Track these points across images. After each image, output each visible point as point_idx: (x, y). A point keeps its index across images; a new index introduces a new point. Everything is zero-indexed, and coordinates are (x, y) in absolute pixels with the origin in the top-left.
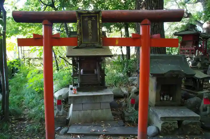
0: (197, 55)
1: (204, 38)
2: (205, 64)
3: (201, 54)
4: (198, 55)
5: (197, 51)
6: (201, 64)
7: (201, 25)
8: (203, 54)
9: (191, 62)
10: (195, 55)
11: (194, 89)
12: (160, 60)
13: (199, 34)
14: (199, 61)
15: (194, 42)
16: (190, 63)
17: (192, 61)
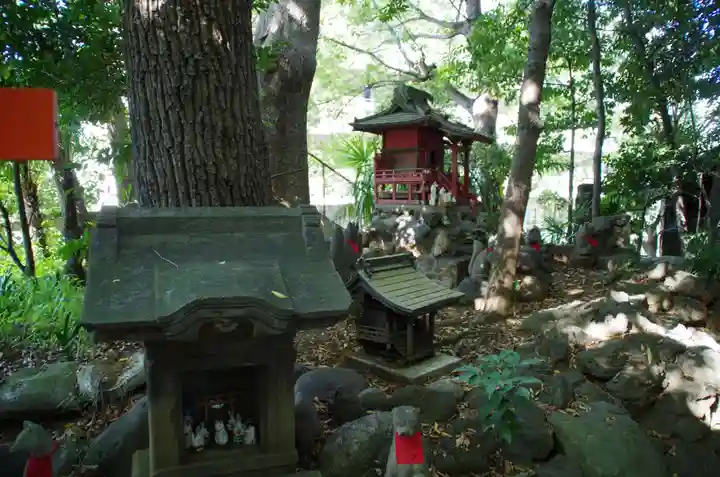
0: (432, 201)
1: (455, 139)
2: (462, 234)
3: (447, 197)
4: (437, 201)
5: (433, 188)
6: (449, 236)
7: (469, 103)
8: (454, 200)
9: (415, 230)
10: (427, 203)
11: (394, 355)
12: (182, 239)
13: (439, 124)
14: (440, 224)
15: (422, 153)
16: (409, 235)
17: (418, 225)
